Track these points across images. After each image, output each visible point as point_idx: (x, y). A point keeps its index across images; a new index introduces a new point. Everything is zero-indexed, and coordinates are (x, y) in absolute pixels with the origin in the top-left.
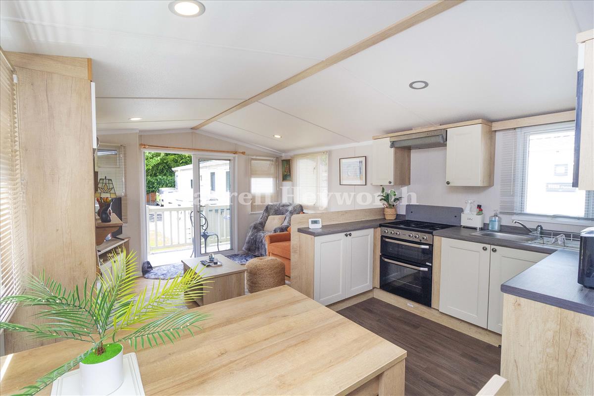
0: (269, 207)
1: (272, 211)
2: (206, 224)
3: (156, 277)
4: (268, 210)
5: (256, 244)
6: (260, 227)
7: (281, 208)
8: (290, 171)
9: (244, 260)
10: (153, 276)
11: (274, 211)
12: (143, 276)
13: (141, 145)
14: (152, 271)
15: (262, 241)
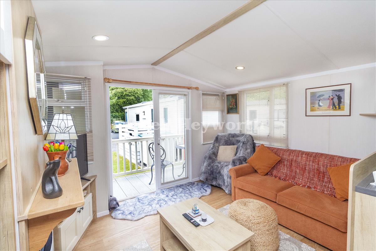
0: (219, 137)
1: (223, 141)
2: (164, 153)
3: (124, 217)
4: (217, 139)
5: (213, 174)
6: (213, 156)
7: (231, 139)
8: (236, 105)
9: (202, 190)
10: (120, 215)
11: (224, 141)
12: (110, 215)
13: (105, 79)
14: (118, 208)
15: (219, 172)
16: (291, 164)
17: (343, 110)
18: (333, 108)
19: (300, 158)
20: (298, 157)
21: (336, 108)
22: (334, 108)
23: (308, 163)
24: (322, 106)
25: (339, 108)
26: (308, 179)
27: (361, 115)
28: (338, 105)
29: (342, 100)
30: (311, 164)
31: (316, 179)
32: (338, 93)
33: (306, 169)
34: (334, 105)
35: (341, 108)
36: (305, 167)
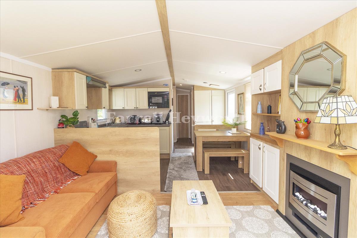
16: (32, 176)
17: (27, 104)
18: (18, 101)
19: (32, 165)
20: (30, 164)
21: (21, 101)
22: (20, 101)
23: (43, 165)
24: (7, 97)
25: (24, 102)
26: (53, 180)
27: (38, 109)
28: (23, 98)
29: (26, 93)
30: (47, 164)
31: (59, 176)
32: (22, 85)
33: (47, 173)
34: (19, 97)
35: (25, 101)
36: (44, 171)
